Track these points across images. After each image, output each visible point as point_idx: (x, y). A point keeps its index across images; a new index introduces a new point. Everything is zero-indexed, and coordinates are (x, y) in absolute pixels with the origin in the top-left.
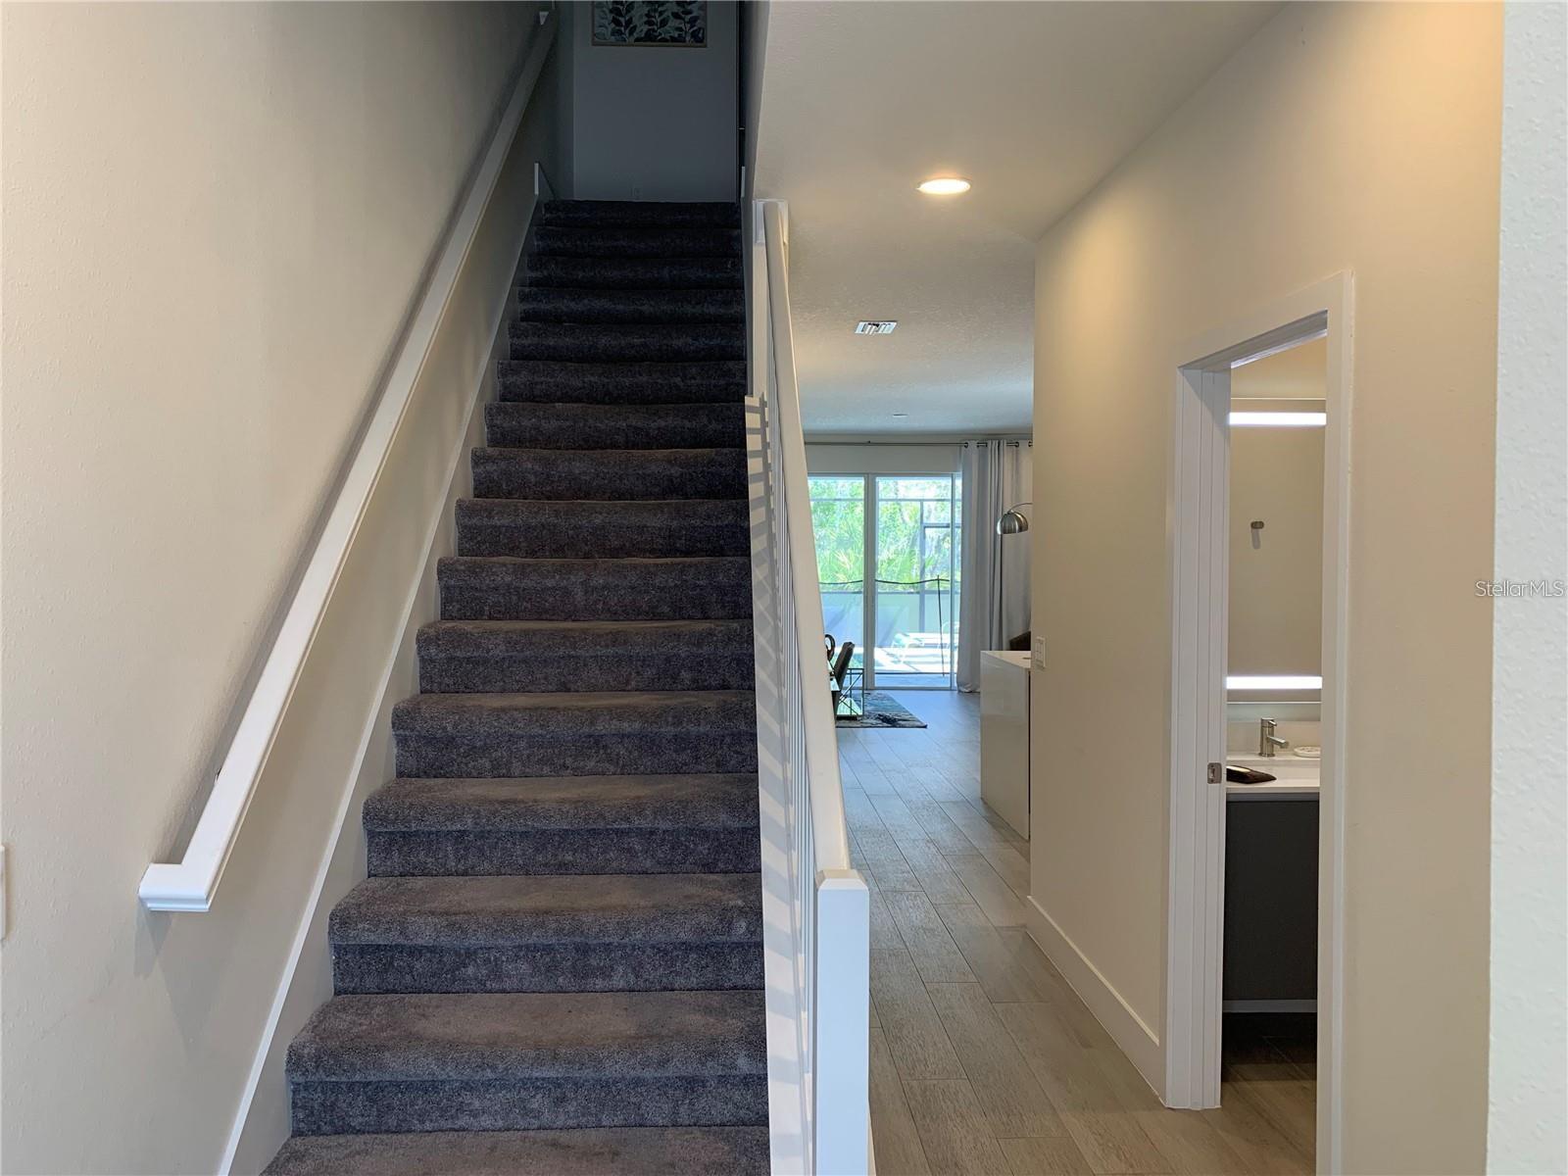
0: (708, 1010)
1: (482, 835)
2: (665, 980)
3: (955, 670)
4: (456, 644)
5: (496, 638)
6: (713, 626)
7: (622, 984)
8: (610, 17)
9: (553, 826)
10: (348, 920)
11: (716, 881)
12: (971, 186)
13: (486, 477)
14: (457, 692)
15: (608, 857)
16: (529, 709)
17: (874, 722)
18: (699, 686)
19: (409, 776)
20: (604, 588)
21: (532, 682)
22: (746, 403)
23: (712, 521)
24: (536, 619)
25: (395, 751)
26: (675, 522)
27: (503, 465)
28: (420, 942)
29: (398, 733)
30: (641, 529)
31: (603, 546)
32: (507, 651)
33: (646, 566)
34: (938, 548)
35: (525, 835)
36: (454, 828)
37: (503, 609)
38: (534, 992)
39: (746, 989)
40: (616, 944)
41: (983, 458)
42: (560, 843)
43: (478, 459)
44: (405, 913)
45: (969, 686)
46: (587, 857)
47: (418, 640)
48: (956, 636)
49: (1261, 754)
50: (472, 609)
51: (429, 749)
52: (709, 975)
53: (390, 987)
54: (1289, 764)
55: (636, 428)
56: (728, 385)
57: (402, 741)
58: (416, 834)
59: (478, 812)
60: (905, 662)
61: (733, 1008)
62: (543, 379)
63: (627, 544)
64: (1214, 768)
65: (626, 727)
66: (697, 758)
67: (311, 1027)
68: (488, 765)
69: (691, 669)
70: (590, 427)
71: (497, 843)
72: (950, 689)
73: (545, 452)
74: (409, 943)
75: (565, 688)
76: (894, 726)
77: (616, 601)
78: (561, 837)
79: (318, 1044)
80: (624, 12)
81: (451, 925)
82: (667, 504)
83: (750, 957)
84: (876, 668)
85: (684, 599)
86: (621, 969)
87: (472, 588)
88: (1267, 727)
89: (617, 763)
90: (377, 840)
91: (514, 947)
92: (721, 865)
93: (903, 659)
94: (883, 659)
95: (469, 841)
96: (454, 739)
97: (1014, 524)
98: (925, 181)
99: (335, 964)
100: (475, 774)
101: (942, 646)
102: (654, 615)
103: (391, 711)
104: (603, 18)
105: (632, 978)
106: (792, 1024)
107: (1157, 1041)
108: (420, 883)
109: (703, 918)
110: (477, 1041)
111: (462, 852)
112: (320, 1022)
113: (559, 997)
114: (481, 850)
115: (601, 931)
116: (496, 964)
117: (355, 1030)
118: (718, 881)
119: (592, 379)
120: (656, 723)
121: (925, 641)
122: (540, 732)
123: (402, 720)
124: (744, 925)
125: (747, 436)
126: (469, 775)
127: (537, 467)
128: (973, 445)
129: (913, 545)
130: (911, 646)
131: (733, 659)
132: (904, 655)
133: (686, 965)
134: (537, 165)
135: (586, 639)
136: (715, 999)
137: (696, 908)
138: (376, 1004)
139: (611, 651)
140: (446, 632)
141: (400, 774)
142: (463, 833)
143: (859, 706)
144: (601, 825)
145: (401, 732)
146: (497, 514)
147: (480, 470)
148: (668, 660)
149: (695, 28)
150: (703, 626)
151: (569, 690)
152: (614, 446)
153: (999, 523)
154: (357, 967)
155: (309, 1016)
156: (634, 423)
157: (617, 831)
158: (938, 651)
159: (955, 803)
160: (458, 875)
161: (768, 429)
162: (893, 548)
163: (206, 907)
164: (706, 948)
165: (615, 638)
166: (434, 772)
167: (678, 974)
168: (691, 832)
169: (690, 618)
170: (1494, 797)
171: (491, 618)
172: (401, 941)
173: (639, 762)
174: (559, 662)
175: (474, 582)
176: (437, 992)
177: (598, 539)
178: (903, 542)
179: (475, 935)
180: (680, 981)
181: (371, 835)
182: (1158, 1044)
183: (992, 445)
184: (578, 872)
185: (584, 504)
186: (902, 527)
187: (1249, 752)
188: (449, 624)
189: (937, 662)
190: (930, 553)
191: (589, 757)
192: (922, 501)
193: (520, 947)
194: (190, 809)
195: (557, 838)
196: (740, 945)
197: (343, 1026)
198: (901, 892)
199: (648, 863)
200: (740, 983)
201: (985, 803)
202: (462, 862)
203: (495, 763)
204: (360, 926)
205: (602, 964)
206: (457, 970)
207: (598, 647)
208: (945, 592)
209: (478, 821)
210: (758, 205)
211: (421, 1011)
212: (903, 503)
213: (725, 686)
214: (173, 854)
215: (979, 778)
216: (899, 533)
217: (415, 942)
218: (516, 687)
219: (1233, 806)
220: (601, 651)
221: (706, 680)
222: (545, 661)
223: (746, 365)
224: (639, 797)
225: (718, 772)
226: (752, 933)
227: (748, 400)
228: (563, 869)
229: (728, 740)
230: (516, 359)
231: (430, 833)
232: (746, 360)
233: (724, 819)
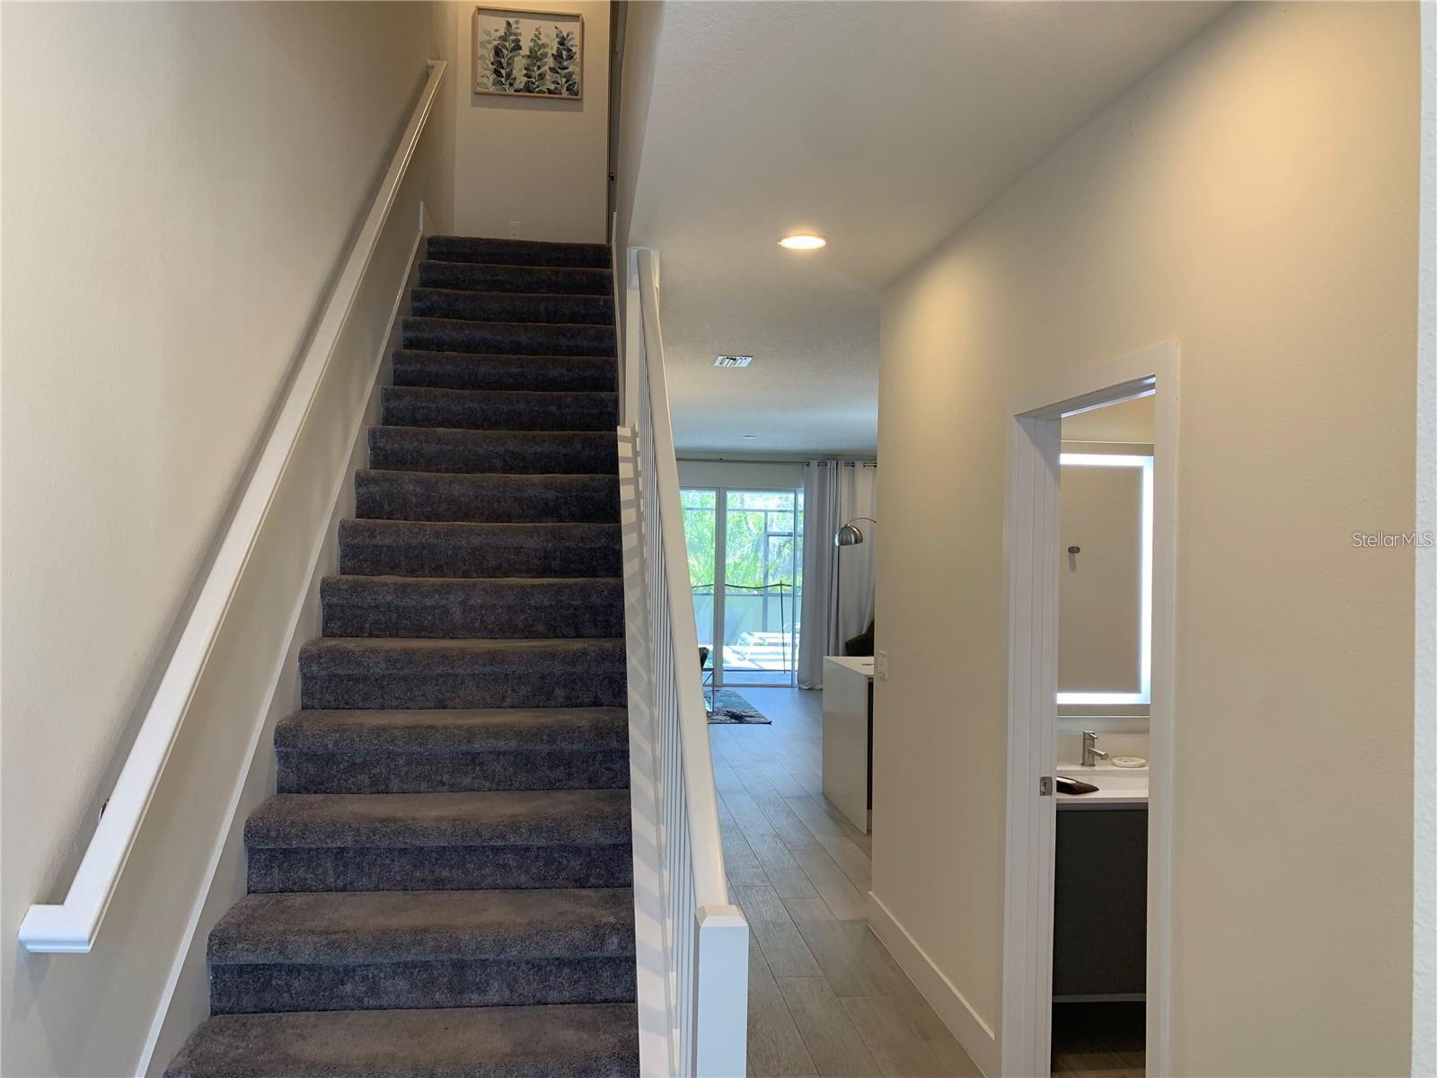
0: (581, 1025)
1: (362, 852)
2: (538, 994)
3: (796, 668)
4: (337, 662)
5: (377, 657)
6: (586, 645)
7: (496, 999)
8: (492, 67)
9: (430, 844)
10: (226, 940)
11: (589, 897)
12: (827, 240)
13: (368, 498)
14: (338, 709)
15: (484, 872)
16: (408, 727)
17: (723, 718)
18: (571, 703)
19: (289, 792)
20: (482, 606)
21: (411, 699)
22: (618, 433)
23: (586, 545)
24: (417, 637)
25: (276, 767)
26: (550, 545)
27: (385, 486)
28: (300, 961)
29: (280, 749)
30: (518, 550)
31: (479, 564)
32: (387, 669)
33: (523, 587)
34: (780, 552)
35: (403, 851)
36: (335, 846)
37: (383, 627)
38: (411, 1008)
39: (617, 1002)
40: (491, 960)
41: (822, 478)
42: (437, 860)
43: (361, 481)
44: (284, 933)
45: (810, 684)
46: (464, 873)
47: (300, 658)
48: (798, 636)
49: (1083, 764)
50: (353, 626)
51: (310, 765)
52: (582, 989)
53: (268, 1006)
54: (1107, 773)
55: (513, 453)
56: (601, 413)
57: (284, 758)
58: (296, 851)
59: (358, 830)
60: (749, 660)
61: (606, 1022)
62: (425, 404)
63: (504, 565)
64: (1045, 782)
65: (502, 745)
66: (570, 774)
67: (187, 1051)
68: (367, 781)
69: (565, 686)
70: (470, 451)
71: (376, 859)
72: (791, 686)
73: (427, 475)
74: (288, 962)
75: (441, 705)
76: (742, 723)
77: (493, 620)
78: (437, 853)
79: (193, 1069)
80: (505, 65)
81: (331, 944)
82: (543, 527)
83: (621, 971)
84: (724, 665)
85: (559, 619)
86: (496, 984)
87: (353, 606)
88: (1088, 739)
89: (493, 779)
90: (258, 857)
91: (393, 964)
92: (593, 880)
93: (748, 657)
94: (730, 657)
95: (348, 858)
96: (334, 755)
97: (850, 537)
98: (786, 237)
99: (212, 985)
100: (354, 790)
101: (784, 645)
102: (529, 634)
103: (274, 728)
104: (485, 69)
105: (507, 993)
106: (663, 1041)
107: (992, 1035)
108: (298, 900)
109: (576, 934)
110: (355, 1062)
111: (341, 868)
112: (197, 1045)
113: (436, 1014)
114: (360, 866)
115: (477, 948)
116: (374, 982)
117: (231, 1054)
118: (591, 897)
119: (472, 405)
120: (530, 741)
121: (768, 641)
122: (419, 749)
123: (284, 738)
124: (616, 940)
125: (620, 464)
126: (349, 791)
127: (418, 490)
128: (814, 463)
129: (756, 551)
130: (755, 644)
131: (604, 678)
132: (749, 652)
133: (560, 980)
134: (422, 204)
135: (464, 658)
136: (588, 1013)
137: (571, 924)
138: (253, 1025)
139: (488, 669)
140: (329, 650)
141: (281, 790)
142: (343, 850)
143: (709, 703)
144: (477, 842)
145: (283, 749)
146: (379, 534)
147: (363, 491)
148: (543, 678)
149: (570, 82)
150: (576, 645)
151: (445, 707)
152: (491, 469)
153: (837, 536)
154: (234, 987)
155: (185, 1039)
156: (512, 449)
157: (493, 848)
158: (780, 649)
159: (799, 798)
160: (336, 891)
161: (639, 459)
162: (738, 553)
163: (87, 948)
164: (579, 963)
165: (493, 657)
166: (314, 788)
167: (551, 988)
168: (563, 848)
169: (564, 636)
170: (1416, 930)
171: (371, 636)
172: (281, 960)
173: (515, 779)
174: (437, 680)
175: (356, 601)
176: (314, 1010)
177: (476, 559)
178: (748, 548)
179: (354, 954)
180: (553, 996)
181: (252, 852)
182: (993, 1038)
183: (831, 465)
184: (453, 887)
185: (463, 525)
186: (747, 534)
187: (1072, 762)
188: (332, 642)
189: (779, 660)
190: (772, 557)
191: (466, 773)
192: (766, 512)
193: (398, 964)
194: (73, 845)
195: (434, 855)
196: (611, 959)
197: (220, 1049)
198: (752, 887)
199: (523, 879)
200: (611, 996)
201: (826, 798)
202: (342, 877)
203: (374, 779)
204: (239, 946)
205: (477, 980)
206: (336, 987)
207: (476, 666)
208: (788, 595)
209: (358, 838)
210: (632, 253)
211: (298, 1031)
212: (747, 513)
213: (596, 703)
214: (55, 894)
215: (820, 774)
216: (744, 539)
217: (294, 961)
218: (394, 703)
219: (1063, 814)
220: (478, 669)
221: (578, 697)
222: (424, 679)
223: (617, 397)
224: (515, 816)
225: (590, 788)
226: (624, 949)
227: (620, 431)
228: (439, 885)
229: (600, 757)
230: (398, 384)
231: (310, 850)
232: (618, 391)
233: (597, 836)
